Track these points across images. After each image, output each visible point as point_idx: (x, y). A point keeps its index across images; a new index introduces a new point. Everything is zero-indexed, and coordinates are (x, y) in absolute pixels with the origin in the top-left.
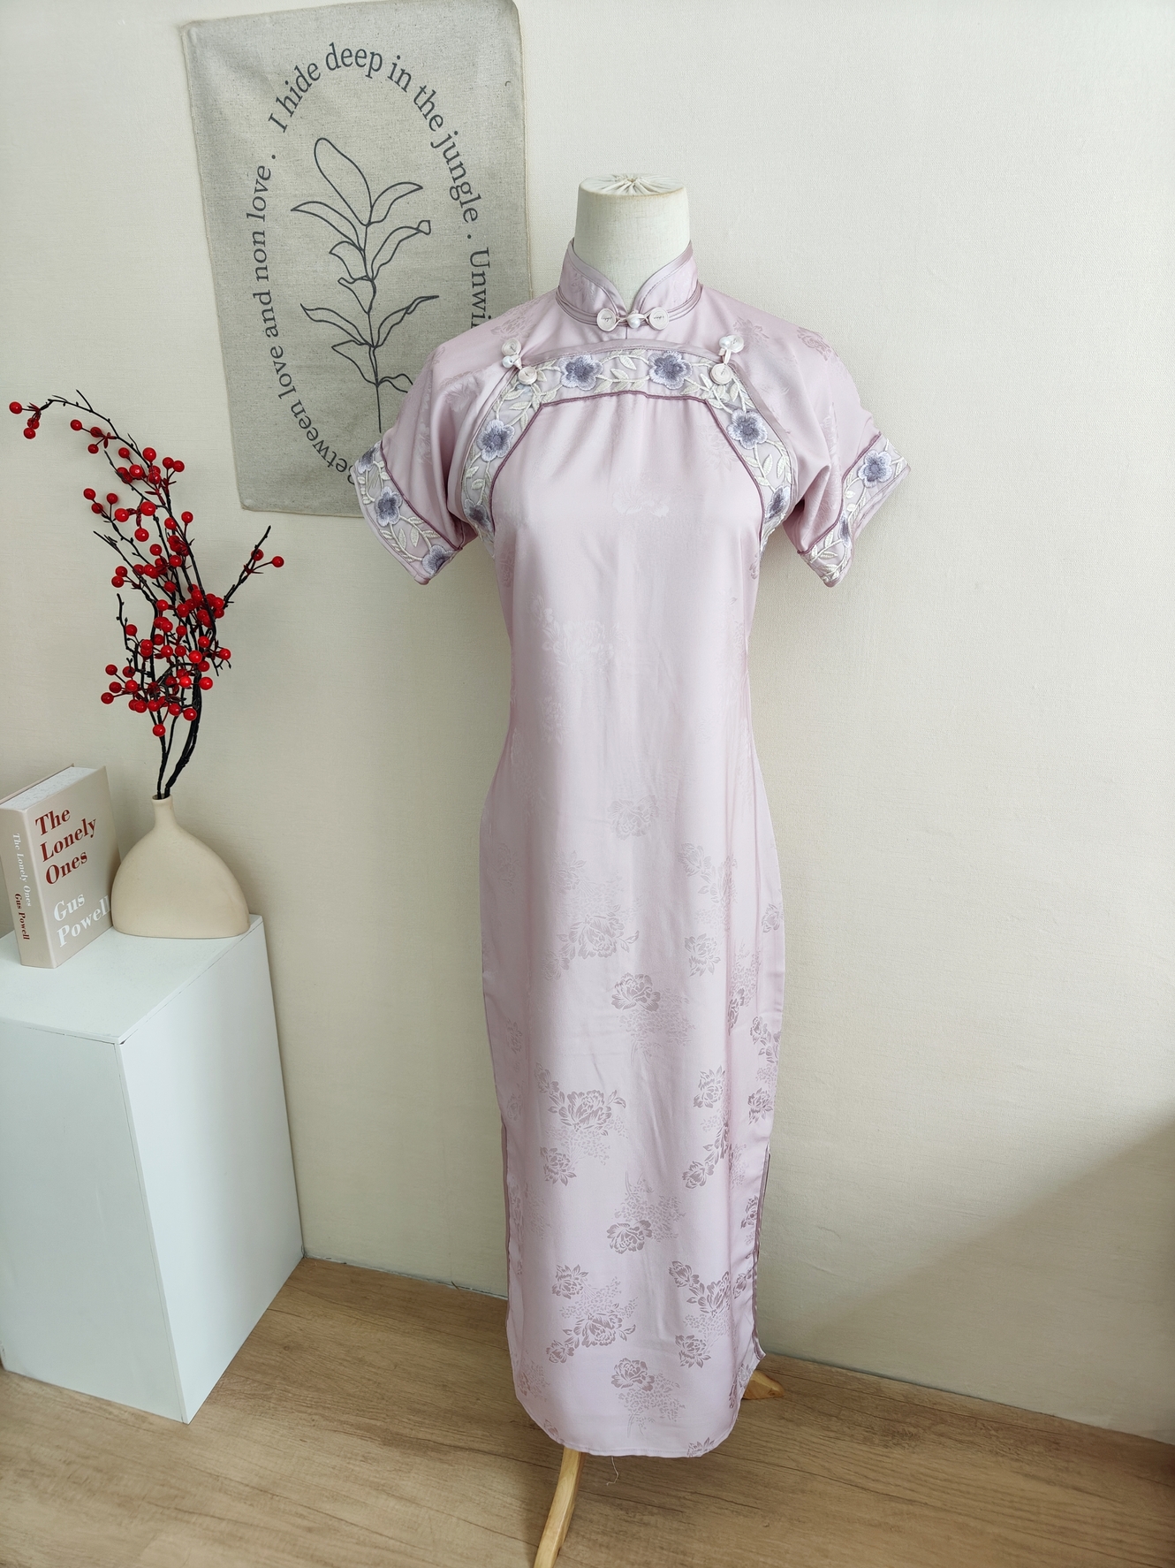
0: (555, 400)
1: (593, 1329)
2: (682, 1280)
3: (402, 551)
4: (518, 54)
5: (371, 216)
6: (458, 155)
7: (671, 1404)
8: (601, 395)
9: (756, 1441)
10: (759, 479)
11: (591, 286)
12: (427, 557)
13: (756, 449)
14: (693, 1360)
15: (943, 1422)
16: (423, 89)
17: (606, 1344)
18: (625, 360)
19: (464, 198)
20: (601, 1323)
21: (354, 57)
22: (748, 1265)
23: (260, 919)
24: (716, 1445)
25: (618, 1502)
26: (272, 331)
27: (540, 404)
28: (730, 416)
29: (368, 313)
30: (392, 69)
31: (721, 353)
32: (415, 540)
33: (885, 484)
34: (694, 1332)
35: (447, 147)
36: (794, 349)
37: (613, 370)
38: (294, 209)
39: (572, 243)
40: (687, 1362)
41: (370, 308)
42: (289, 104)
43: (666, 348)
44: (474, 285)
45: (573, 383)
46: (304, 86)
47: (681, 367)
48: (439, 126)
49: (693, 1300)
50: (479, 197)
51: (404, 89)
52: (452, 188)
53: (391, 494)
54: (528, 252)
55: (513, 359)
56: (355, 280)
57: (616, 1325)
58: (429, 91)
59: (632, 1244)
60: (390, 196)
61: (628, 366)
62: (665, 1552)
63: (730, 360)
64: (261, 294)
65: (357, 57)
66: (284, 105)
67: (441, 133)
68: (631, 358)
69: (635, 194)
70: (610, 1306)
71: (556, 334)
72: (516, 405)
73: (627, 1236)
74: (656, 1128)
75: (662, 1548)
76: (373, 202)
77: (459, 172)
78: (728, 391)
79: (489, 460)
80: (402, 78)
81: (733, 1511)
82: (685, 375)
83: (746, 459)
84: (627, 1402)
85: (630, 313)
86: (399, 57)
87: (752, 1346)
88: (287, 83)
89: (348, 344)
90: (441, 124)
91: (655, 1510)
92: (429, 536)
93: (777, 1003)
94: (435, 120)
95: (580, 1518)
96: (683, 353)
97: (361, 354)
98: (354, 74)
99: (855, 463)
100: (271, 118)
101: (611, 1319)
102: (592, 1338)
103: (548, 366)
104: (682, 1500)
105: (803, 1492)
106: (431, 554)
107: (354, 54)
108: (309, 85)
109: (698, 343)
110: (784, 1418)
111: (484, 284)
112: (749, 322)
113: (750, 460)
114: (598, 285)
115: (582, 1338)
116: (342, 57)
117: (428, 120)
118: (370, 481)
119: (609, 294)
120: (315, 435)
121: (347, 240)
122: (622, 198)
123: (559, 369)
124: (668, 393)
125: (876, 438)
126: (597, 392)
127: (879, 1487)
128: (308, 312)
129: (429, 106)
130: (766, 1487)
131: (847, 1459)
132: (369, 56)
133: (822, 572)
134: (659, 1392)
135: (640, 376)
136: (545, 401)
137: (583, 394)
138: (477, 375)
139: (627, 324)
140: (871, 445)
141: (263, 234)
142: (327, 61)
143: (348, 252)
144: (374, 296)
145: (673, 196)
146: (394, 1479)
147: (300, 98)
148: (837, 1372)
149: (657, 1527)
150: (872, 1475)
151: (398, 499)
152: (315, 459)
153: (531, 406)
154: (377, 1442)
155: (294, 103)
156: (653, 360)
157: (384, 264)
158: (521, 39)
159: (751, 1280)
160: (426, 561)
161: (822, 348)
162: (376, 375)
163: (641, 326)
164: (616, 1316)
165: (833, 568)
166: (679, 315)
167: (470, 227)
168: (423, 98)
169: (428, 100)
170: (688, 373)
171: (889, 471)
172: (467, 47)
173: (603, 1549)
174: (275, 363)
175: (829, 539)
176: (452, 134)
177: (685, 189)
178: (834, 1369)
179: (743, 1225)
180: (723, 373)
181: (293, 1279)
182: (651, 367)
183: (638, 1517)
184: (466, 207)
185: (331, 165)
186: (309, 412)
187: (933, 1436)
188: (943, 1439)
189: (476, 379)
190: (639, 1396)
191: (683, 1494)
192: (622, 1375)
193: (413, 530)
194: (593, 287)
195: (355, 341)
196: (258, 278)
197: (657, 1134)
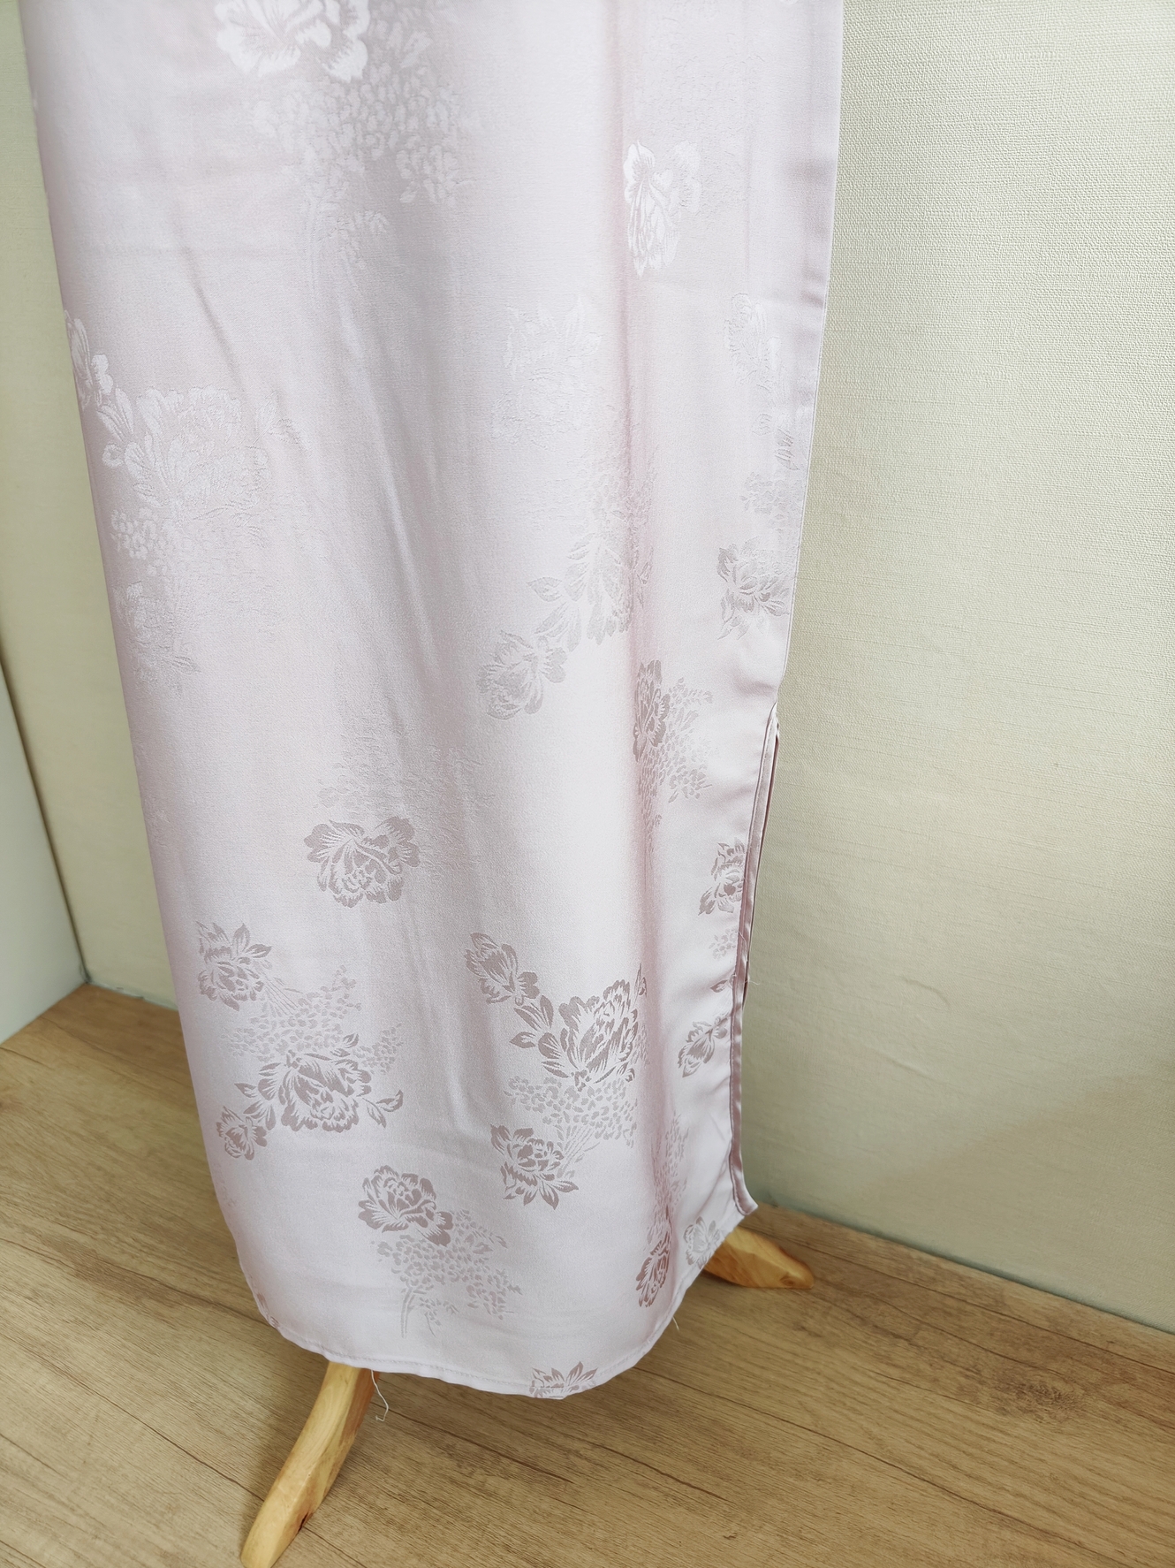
1: (303, 1090)
2: (497, 985)
7: (490, 1281)
9: (742, 1365)
14: (532, 1189)
15: (1127, 1379)
17: (339, 1129)
20: (318, 1076)
22: (721, 1003)
24: (601, 1379)
25: (449, 1440)
34: (531, 1119)
40: (519, 1191)
49: (526, 1040)
57: (358, 1087)
59: (374, 884)
62: (511, 1558)
70: (337, 1040)
73: (361, 858)
74: (400, 529)
75: (507, 1548)
81: (667, 1495)
84: (397, 1262)
87: (728, 1184)
91: (514, 1468)
93: (811, 274)
95: (369, 1460)
101: (343, 1071)
102: (302, 1110)
104: (572, 1457)
105: (819, 1477)
110: (803, 1329)
115: (280, 1110)
127: (980, 1491)
130: (743, 1455)
131: (918, 1425)
134: (463, 1249)
146: (66, 1336)
148: (920, 1259)
149: (507, 1502)
150: (966, 1464)
154: (66, 1270)
159: (725, 1043)
164: (355, 1066)
173: (392, 1531)
178: (915, 1254)
179: (706, 907)
181: (56, 1010)
183: (479, 1476)
187: (1102, 1405)
188: (1123, 1414)
190: (422, 1252)
191: (577, 1445)
192: (381, 1203)
197: (404, 546)
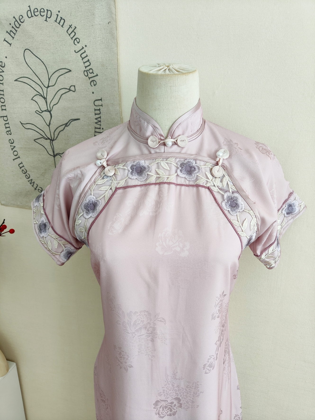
0: (124, 186)
3: (50, 250)
4: (114, 9)
5: (49, 83)
6: (87, 56)
8: (150, 184)
10: (240, 233)
11: (144, 123)
12: (63, 253)
13: (238, 216)
16: (70, 26)
18: (163, 164)
19: (90, 75)
21: (39, 12)
23: (15, 364)
26: (9, 132)
27: (116, 188)
28: (223, 196)
29: (49, 126)
30: (56, 17)
31: (217, 160)
32: (56, 245)
33: (295, 215)
35: (82, 52)
36: (256, 155)
37: (157, 170)
38: (16, 80)
39: (135, 99)
41: (50, 124)
42: (12, 34)
43: (186, 157)
44: (96, 114)
45: (135, 177)
46: (18, 26)
47: (195, 168)
48: (78, 43)
50: (97, 75)
51: (62, 26)
52: (85, 71)
53: (45, 221)
54: (120, 100)
55: (102, 161)
56: (43, 111)
58: (73, 27)
60: (57, 74)
61: (165, 168)
63: (222, 163)
64: (3, 117)
65: (40, 12)
66: (10, 34)
67: (79, 47)
68: (167, 163)
69: (169, 73)
71: (126, 148)
72: (103, 188)
76: (49, 77)
77: (88, 64)
78: (221, 181)
79: (87, 217)
80: (61, 21)
82: (197, 173)
83: (233, 222)
85: (166, 138)
86: (59, 12)
88: (10, 24)
89: (41, 139)
90: (79, 42)
92: (63, 243)
94: (76, 40)
96: (196, 160)
97: (47, 143)
98: (40, 19)
99: (282, 207)
100: (5, 40)
103: (121, 166)
106: (64, 252)
107: (39, 10)
108: (20, 25)
109: (205, 153)
111: (100, 114)
112: (231, 140)
113: (235, 222)
114: (148, 123)
116: (34, 12)
117: (73, 40)
118: (38, 211)
119: (154, 127)
120: (29, 176)
121: (40, 94)
122: (162, 75)
123: (126, 168)
124: (187, 183)
125: (291, 194)
126: (148, 182)
128: (23, 125)
129: (73, 34)
132: (46, 11)
133: (266, 263)
135: (172, 174)
136: (118, 186)
137: (140, 183)
138: (82, 170)
139: (164, 144)
140: (289, 198)
141: (3, 91)
142: (27, 14)
143: (38, 99)
144: (51, 118)
145: (191, 75)
147: (16, 31)
151: (48, 224)
152: (29, 187)
153: (111, 189)
155: (14, 33)
156: (179, 164)
157: (55, 105)
158: (115, 2)
160: (62, 254)
161: (269, 153)
162: (54, 152)
163: (173, 145)
165: (272, 262)
166: (193, 139)
167: (93, 89)
168: (71, 30)
169: (73, 31)
170: (199, 172)
171: (297, 209)
172: (90, 6)
174: (11, 146)
175: (271, 249)
176: (84, 47)
177: (197, 71)
180: (218, 171)
182: (178, 168)
184: (91, 79)
185: (31, 61)
186: (26, 167)
189: (81, 172)
193: (55, 241)
194: (146, 124)
195: (44, 137)
196: (2, 110)
